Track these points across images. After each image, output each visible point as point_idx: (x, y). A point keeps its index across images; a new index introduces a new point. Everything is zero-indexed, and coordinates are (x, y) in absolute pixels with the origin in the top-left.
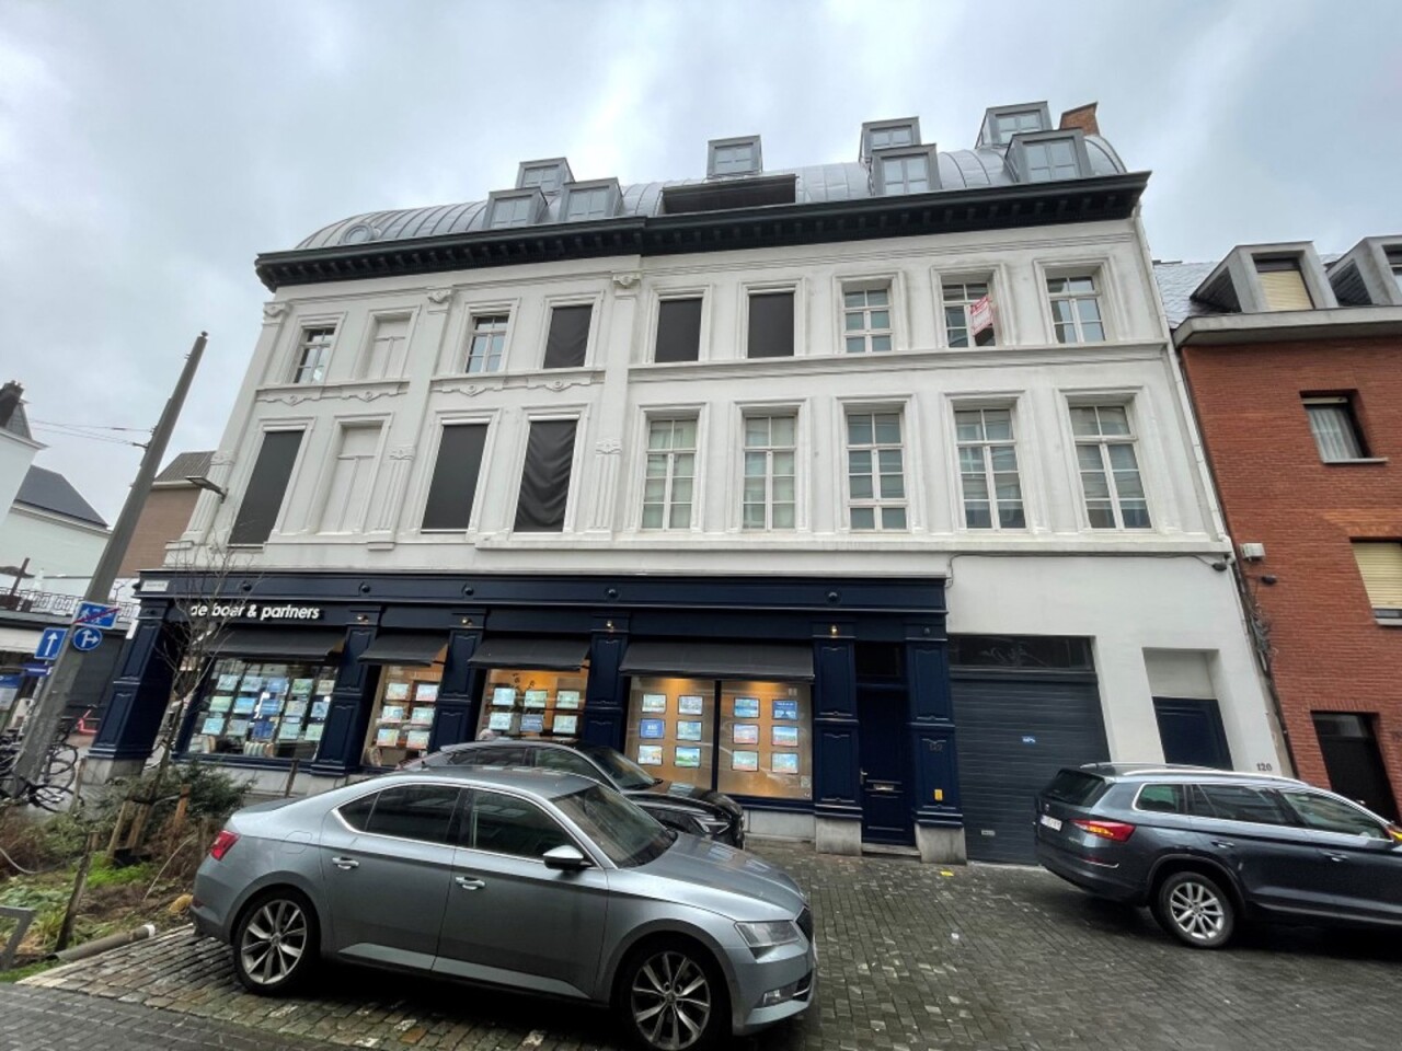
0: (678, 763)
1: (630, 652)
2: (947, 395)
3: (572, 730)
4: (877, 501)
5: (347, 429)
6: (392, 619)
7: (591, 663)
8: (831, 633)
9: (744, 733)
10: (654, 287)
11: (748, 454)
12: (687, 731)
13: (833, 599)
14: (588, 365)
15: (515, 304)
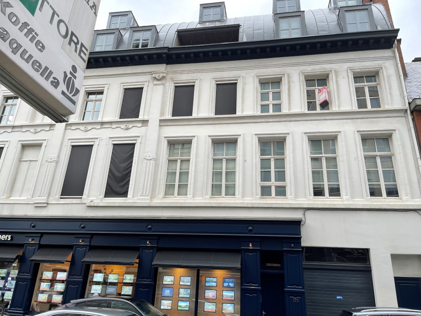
0: (179, 308)
1: (158, 255)
2: (305, 133)
3: (130, 293)
4: (273, 183)
5: (25, 147)
6: (46, 240)
7: (139, 261)
8: (250, 247)
9: (210, 294)
10: (172, 79)
11: (214, 160)
12: (183, 293)
13: (250, 230)
14: (141, 117)
15: (107, 87)
